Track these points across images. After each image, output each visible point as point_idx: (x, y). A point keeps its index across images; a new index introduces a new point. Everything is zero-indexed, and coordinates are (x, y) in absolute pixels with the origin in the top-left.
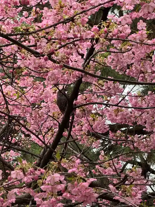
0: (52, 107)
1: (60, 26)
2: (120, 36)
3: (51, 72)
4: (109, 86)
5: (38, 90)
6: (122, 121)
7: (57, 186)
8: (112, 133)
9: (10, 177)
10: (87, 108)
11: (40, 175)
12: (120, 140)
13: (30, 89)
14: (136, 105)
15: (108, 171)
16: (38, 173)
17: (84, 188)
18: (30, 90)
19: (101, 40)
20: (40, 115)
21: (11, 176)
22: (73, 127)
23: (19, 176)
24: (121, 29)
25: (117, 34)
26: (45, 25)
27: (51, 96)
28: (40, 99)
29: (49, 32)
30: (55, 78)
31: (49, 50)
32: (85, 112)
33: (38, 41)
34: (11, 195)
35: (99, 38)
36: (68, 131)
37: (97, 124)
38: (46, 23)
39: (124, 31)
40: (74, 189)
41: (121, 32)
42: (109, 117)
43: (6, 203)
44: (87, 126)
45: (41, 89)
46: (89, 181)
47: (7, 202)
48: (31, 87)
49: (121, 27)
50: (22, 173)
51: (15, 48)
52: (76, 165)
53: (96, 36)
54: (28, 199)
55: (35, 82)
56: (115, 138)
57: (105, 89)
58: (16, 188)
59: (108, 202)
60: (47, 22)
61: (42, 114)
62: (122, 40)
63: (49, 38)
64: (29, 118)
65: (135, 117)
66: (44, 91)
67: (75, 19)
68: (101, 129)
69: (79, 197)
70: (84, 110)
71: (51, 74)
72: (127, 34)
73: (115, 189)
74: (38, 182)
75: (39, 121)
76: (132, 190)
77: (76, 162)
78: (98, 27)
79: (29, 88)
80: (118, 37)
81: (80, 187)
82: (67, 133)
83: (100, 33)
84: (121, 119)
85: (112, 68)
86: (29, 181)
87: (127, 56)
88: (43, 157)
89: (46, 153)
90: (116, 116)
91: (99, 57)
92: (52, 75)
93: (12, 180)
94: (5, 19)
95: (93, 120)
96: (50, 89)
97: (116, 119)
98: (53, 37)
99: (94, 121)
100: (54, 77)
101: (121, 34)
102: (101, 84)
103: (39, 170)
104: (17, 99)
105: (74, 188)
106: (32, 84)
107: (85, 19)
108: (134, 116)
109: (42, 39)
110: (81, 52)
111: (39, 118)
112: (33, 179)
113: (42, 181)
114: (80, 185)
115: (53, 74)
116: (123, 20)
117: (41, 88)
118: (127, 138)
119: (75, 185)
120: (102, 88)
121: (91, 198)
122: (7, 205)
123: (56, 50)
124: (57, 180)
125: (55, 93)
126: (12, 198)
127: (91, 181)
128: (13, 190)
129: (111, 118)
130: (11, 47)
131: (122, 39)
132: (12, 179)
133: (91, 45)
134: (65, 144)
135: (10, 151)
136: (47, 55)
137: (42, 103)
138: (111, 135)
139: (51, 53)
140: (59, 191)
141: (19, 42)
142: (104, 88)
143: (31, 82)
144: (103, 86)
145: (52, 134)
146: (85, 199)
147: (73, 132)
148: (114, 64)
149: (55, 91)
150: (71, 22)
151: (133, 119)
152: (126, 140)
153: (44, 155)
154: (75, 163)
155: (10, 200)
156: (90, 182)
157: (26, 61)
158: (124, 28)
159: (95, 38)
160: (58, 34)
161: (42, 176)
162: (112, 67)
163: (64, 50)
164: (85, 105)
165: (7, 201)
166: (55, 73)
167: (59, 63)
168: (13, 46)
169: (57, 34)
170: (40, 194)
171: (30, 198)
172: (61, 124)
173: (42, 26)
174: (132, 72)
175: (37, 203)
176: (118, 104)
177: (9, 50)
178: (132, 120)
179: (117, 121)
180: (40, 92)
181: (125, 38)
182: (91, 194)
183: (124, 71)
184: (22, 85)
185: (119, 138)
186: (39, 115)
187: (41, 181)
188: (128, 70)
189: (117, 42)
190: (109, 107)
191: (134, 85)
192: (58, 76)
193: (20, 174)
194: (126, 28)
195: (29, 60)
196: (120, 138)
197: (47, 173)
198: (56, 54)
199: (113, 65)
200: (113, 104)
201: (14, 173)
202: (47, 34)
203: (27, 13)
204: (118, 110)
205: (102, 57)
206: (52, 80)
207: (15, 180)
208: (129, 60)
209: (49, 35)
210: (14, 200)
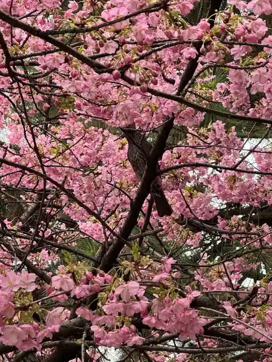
0: (118, 173)
1: (141, 18)
2: (248, 39)
3: (121, 103)
4: (218, 137)
5: (93, 141)
6: (241, 198)
7: (133, 304)
8: (222, 220)
9: (50, 288)
10: (182, 173)
11: (103, 284)
12: (238, 232)
13: (80, 140)
14: (267, 169)
15: (217, 285)
16: (99, 281)
17: (182, 309)
18: (78, 142)
19: (214, 44)
20: (98, 186)
21: (51, 285)
22: (153, 209)
23: (66, 284)
24: (249, 26)
25: (242, 36)
26: (113, 16)
27: (115, 154)
28: (97, 158)
29: (120, 31)
30: (129, 114)
31: (122, 60)
32: (177, 179)
33: (102, 45)
34: (52, 317)
35: (211, 41)
36: (145, 216)
37: (196, 204)
38: (116, 14)
39: (255, 29)
40: (164, 310)
41: (249, 32)
42: (219, 191)
43: (43, 331)
44: (178, 206)
45: (98, 141)
46: (190, 296)
47: (45, 330)
48: (82, 137)
49: (250, 22)
50: (71, 281)
51: (59, 59)
52: (166, 269)
53: (207, 38)
54: (80, 328)
55: (88, 128)
56: (227, 228)
57: (212, 142)
58: (59, 306)
59: (212, 343)
60: (118, 13)
61: (101, 183)
62: (251, 45)
63: (122, 40)
64: (78, 189)
65: (264, 192)
66: (103, 144)
67: (169, 5)
68: (204, 213)
69: (173, 324)
70: (176, 177)
71: (121, 107)
72: (260, 34)
73: (236, 311)
74: (99, 296)
75: (95, 195)
76: (266, 314)
77: (167, 262)
78: (209, 22)
79: (78, 138)
80: (245, 40)
81: (175, 305)
82: (142, 220)
83: (213, 31)
84: (240, 194)
85: (223, 105)
86: (83, 294)
87: (258, 77)
88: (101, 260)
89: (107, 253)
90: (231, 188)
91: (200, 87)
92: (123, 109)
93: (54, 292)
94: (37, 12)
95: (189, 197)
96: (115, 141)
97: (231, 194)
98: (128, 40)
99: (192, 198)
100: (127, 114)
101: (251, 35)
102: (203, 135)
103: (102, 276)
104: (55, 158)
105: (165, 308)
106: (83, 131)
107: (187, 5)
108: (263, 190)
109: (108, 41)
110: (169, 76)
111: (95, 189)
112: (90, 291)
113: (106, 295)
114: (175, 303)
115: (125, 107)
116: (257, 6)
117: (98, 139)
118: (249, 228)
119: (166, 302)
120: (205, 140)
121: (193, 326)
122: (45, 335)
123: (135, 61)
124: (133, 292)
125: (122, 148)
126: (53, 323)
127: (194, 296)
128: (56, 309)
129: (221, 192)
130: (52, 56)
131: (252, 43)
132: (53, 290)
133: (197, 53)
134: (138, 239)
135: (40, 251)
136: (119, 70)
137: (99, 167)
138: (220, 223)
139: (125, 66)
140: (137, 312)
141: (68, 46)
142: (209, 141)
143: (80, 129)
144: (207, 138)
145: (117, 222)
146: (183, 329)
147: (154, 218)
148: (228, 98)
149: (122, 146)
150: (162, 10)
151: (260, 195)
152: (247, 234)
153: (102, 256)
154: (165, 265)
155: (50, 327)
156: (192, 298)
157: (78, 81)
158: (256, 24)
159: (204, 41)
160: (137, 34)
161: (106, 286)
162: (223, 103)
163: (146, 64)
164: (177, 167)
165: (44, 328)
166: (129, 106)
167: (139, 85)
168: (56, 54)
169: (135, 32)
170: (102, 317)
171: (83, 327)
172: (134, 201)
173: (109, 19)
174: (259, 113)
175: (96, 335)
176: (237, 166)
177: (49, 62)
178: (258, 197)
179: (233, 198)
180: (96, 146)
181: (257, 41)
182: (193, 319)
183: (246, 110)
184: (63, 136)
185: (234, 230)
186: (96, 185)
187: (104, 294)
188: (252, 109)
189: (242, 50)
190: (220, 172)
191: (259, 140)
192: (135, 112)
193: (67, 282)
194: (260, 25)
195: (85, 80)
196: (237, 230)
197: (116, 281)
198: (135, 68)
199: (226, 100)
200: (227, 166)
201: (57, 280)
202: (117, 34)
203: (77, 4)
204: (234, 179)
205: (204, 88)
206: (123, 119)
207: (59, 293)
208: (260, 84)
209: (121, 35)
210: (56, 328)
